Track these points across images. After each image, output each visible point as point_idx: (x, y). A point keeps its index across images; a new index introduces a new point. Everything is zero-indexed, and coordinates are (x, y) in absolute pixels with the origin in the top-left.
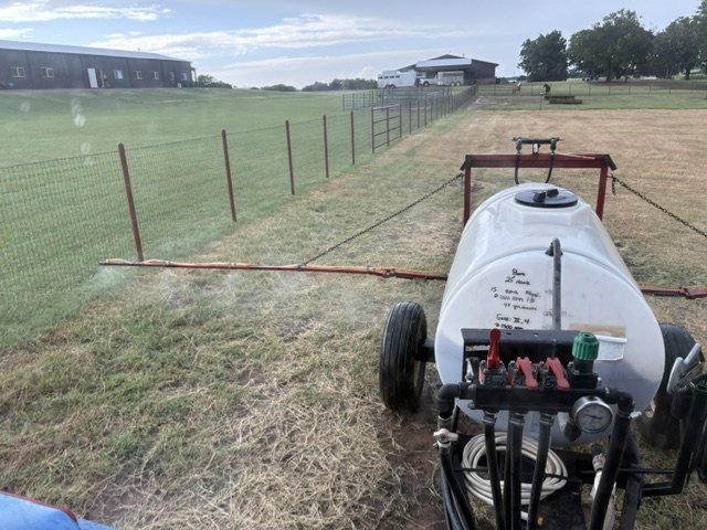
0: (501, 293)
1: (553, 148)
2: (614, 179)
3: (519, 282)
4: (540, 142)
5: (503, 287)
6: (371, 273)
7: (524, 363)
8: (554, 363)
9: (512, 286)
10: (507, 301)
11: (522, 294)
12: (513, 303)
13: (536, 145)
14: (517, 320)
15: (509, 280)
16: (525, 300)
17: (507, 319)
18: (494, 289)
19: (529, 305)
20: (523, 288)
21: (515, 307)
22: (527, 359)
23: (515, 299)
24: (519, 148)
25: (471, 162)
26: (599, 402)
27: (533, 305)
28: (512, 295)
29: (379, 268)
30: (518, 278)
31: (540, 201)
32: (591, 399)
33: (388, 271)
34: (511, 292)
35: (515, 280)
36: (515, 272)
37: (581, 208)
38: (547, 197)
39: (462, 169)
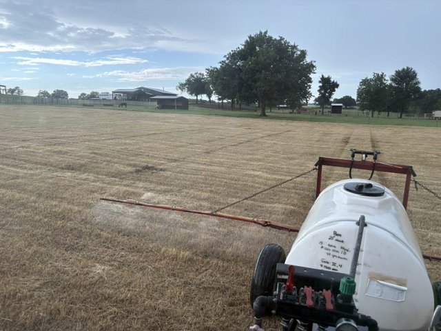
0: (326, 246)
1: (375, 158)
2: (416, 182)
3: (337, 240)
4: (367, 154)
5: (327, 242)
6: (255, 222)
7: (308, 290)
8: (327, 294)
9: (333, 242)
10: (328, 252)
11: (338, 248)
12: (332, 253)
13: (364, 155)
14: (334, 264)
15: (331, 238)
16: (340, 252)
17: (328, 263)
18: (321, 243)
19: (342, 256)
20: (340, 244)
21: (334, 256)
22: (310, 288)
23: (334, 251)
24: (353, 156)
25: (322, 162)
26: (353, 323)
27: (345, 256)
28: (332, 248)
29: (260, 220)
30: (336, 237)
31: (359, 190)
32: (347, 320)
33: (266, 222)
34: (331, 246)
35: (335, 239)
36: (335, 233)
37: (385, 199)
38: (364, 188)
39: (316, 165)
